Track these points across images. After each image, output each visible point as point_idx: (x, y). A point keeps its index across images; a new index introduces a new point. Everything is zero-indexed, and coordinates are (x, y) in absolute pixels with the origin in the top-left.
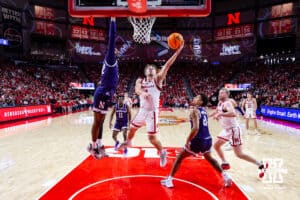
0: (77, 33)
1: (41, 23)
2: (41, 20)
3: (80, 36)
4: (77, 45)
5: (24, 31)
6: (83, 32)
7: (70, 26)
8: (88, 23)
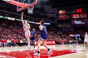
0: (75, 16)
1: (61, 16)
2: (61, 15)
3: (76, 17)
4: (75, 21)
5: (56, 20)
6: (77, 16)
7: (71, 15)
8: (79, 12)
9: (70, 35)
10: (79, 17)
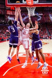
3: (10, 14)
4: (9, 17)
6: (11, 12)
7: (6, 10)
8: (13, 9)
9: (7, 31)
10: (12, 14)
